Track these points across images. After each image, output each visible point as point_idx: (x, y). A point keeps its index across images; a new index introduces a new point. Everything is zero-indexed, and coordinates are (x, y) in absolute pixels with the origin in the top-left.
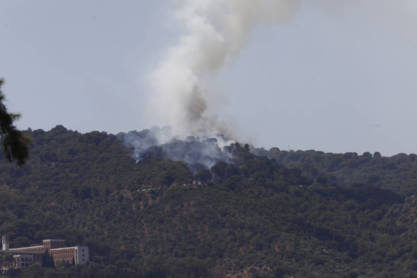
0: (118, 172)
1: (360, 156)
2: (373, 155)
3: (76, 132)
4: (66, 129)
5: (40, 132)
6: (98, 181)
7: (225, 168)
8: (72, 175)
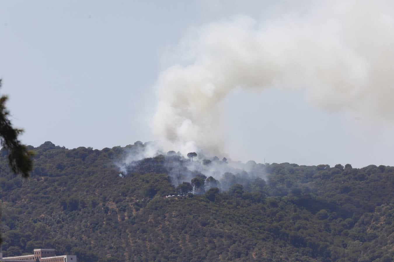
0: (103, 186)
1: (333, 168)
2: (345, 167)
3: (64, 148)
4: (54, 145)
5: (30, 148)
6: (85, 193)
7: (205, 180)
8: (60, 188)
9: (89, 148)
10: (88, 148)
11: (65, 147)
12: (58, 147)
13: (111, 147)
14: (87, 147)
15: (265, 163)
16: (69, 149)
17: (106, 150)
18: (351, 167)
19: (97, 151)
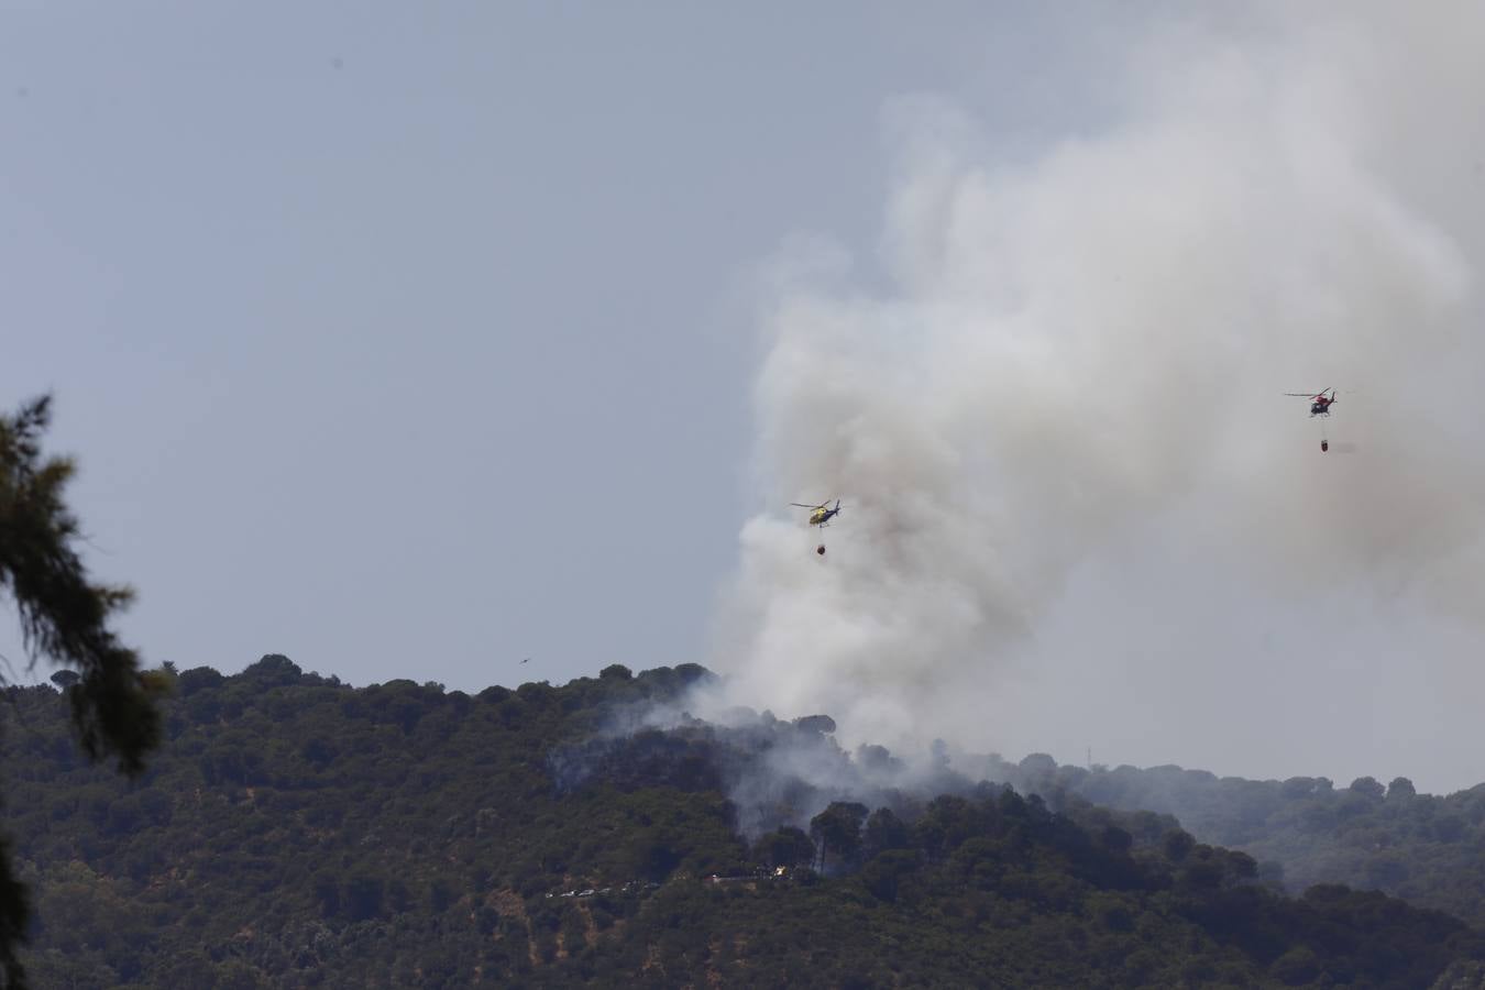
0: (478, 829)
1: (1342, 792)
2: (1387, 789)
3: (334, 682)
4: (297, 669)
5: (204, 678)
6: (409, 856)
7: (861, 823)
8: (315, 834)
9: (430, 685)
10: (427, 685)
11: (337, 680)
12: (314, 678)
13: (512, 684)
14: (421, 684)
15: (1093, 763)
16: (354, 687)
17: (495, 694)
18: (1412, 789)
19: (458, 696)
